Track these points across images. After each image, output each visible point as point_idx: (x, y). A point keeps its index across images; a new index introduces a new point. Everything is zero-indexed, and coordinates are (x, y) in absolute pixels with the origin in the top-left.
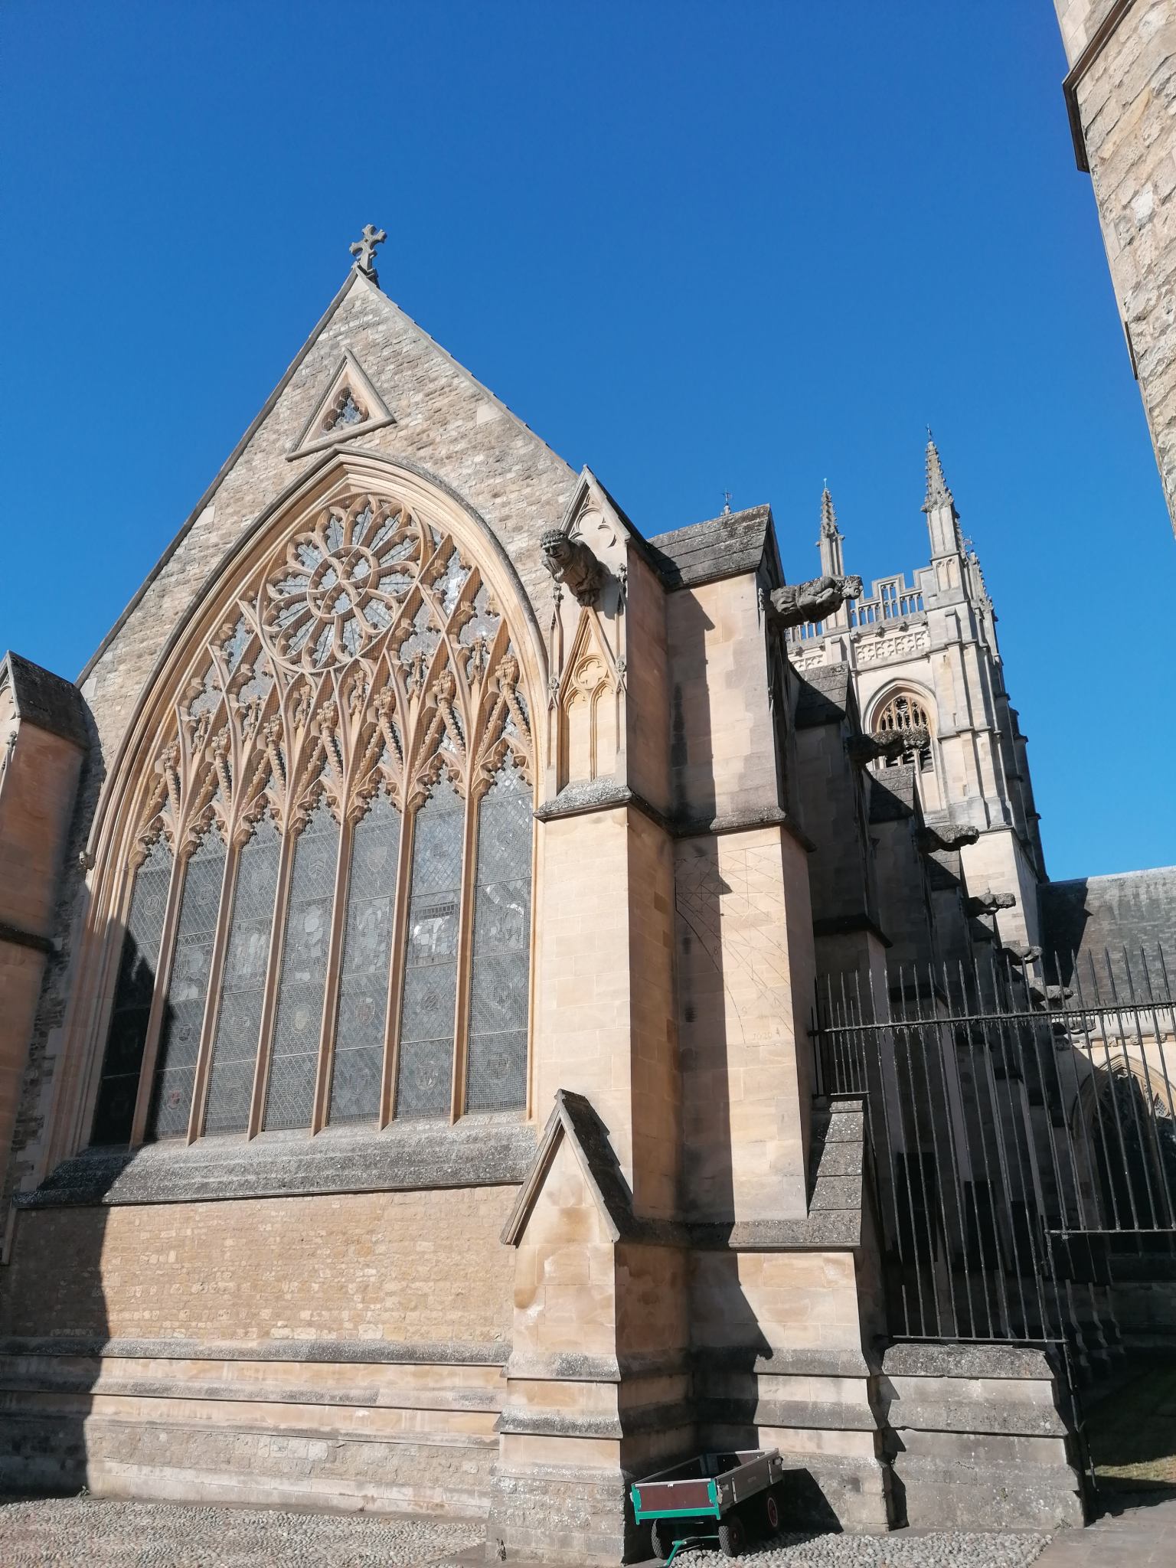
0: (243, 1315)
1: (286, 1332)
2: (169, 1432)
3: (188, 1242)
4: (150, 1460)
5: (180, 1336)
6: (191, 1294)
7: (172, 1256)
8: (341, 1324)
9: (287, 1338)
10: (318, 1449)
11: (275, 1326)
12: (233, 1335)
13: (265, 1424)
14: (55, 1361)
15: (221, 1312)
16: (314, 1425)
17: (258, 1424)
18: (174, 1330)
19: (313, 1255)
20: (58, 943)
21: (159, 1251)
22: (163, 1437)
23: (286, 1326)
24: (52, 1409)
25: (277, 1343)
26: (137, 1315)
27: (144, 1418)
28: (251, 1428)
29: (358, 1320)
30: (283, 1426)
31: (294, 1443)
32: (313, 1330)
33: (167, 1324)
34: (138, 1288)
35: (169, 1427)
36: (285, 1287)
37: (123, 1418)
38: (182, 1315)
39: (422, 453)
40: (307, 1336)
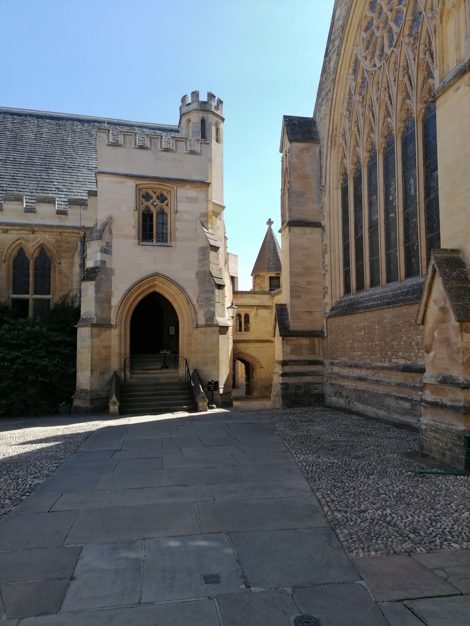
0: (383, 354)
1: (395, 361)
2: (368, 394)
3: (366, 327)
4: (364, 403)
6: (369, 346)
7: (363, 333)
8: (412, 358)
9: (396, 363)
10: (407, 405)
11: (392, 358)
12: (381, 361)
13: (392, 394)
14: (341, 368)
15: (378, 353)
16: (406, 396)
17: (390, 394)
18: (367, 358)
19: (400, 331)
20: (322, 223)
21: (360, 331)
22: (367, 395)
23: (396, 358)
24: (342, 383)
25: (393, 364)
26: (357, 353)
27: (362, 389)
28: (388, 395)
29: (417, 356)
30: (397, 395)
31: (401, 402)
32: (403, 360)
33: (365, 356)
34: (356, 344)
35: (368, 392)
36: (394, 343)
37: (357, 388)
38: (368, 354)
40: (402, 362)
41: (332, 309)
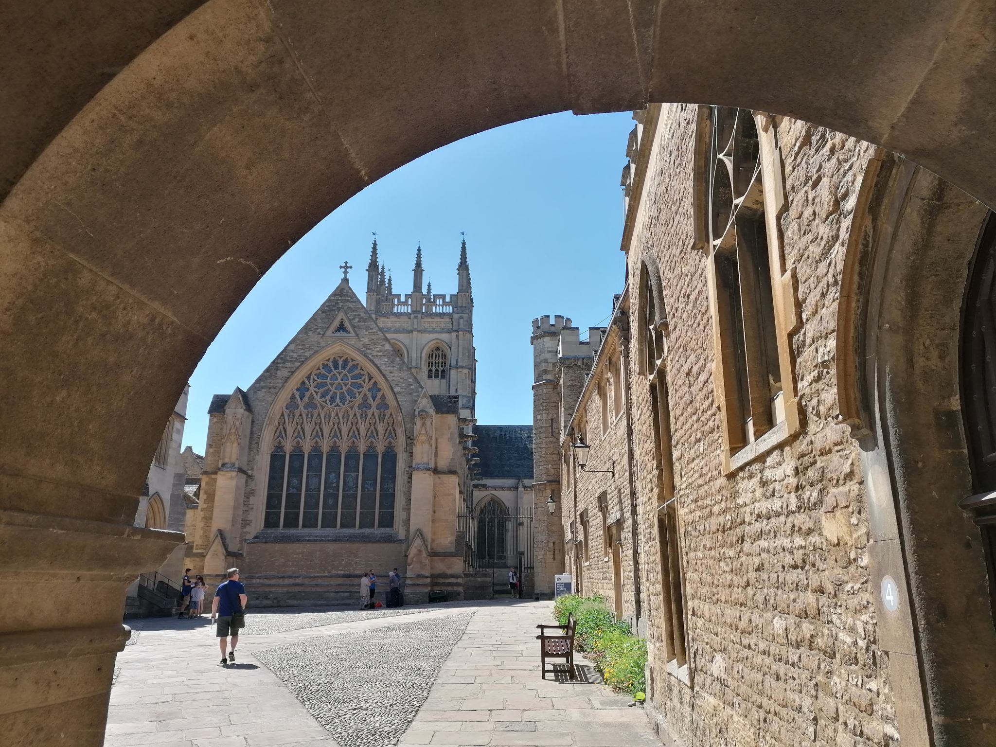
0: (323, 569)
1: (335, 572)
3: (304, 553)
5: (305, 573)
6: (307, 564)
7: (300, 556)
8: (350, 570)
11: (332, 571)
12: (320, 573)
13: (332, 590)
14: (265, 580)
15: (316, 568)
16: (345, 590)
18: (302, 572)
19: (342, 556)
20: (250, 473)
21: (297, 555)
22: (303, 594)
25: (333, 574)
26: (291, 569)
27: (296, 591)
28: (328, 591)
30: (337, 591)
31: (340, 594)
34: (290, 563)
35: (305, 592)
36: (334, 563)
37: (290, 591)
38: (305, 569)
39: (368, 351)
41: (255, 537)
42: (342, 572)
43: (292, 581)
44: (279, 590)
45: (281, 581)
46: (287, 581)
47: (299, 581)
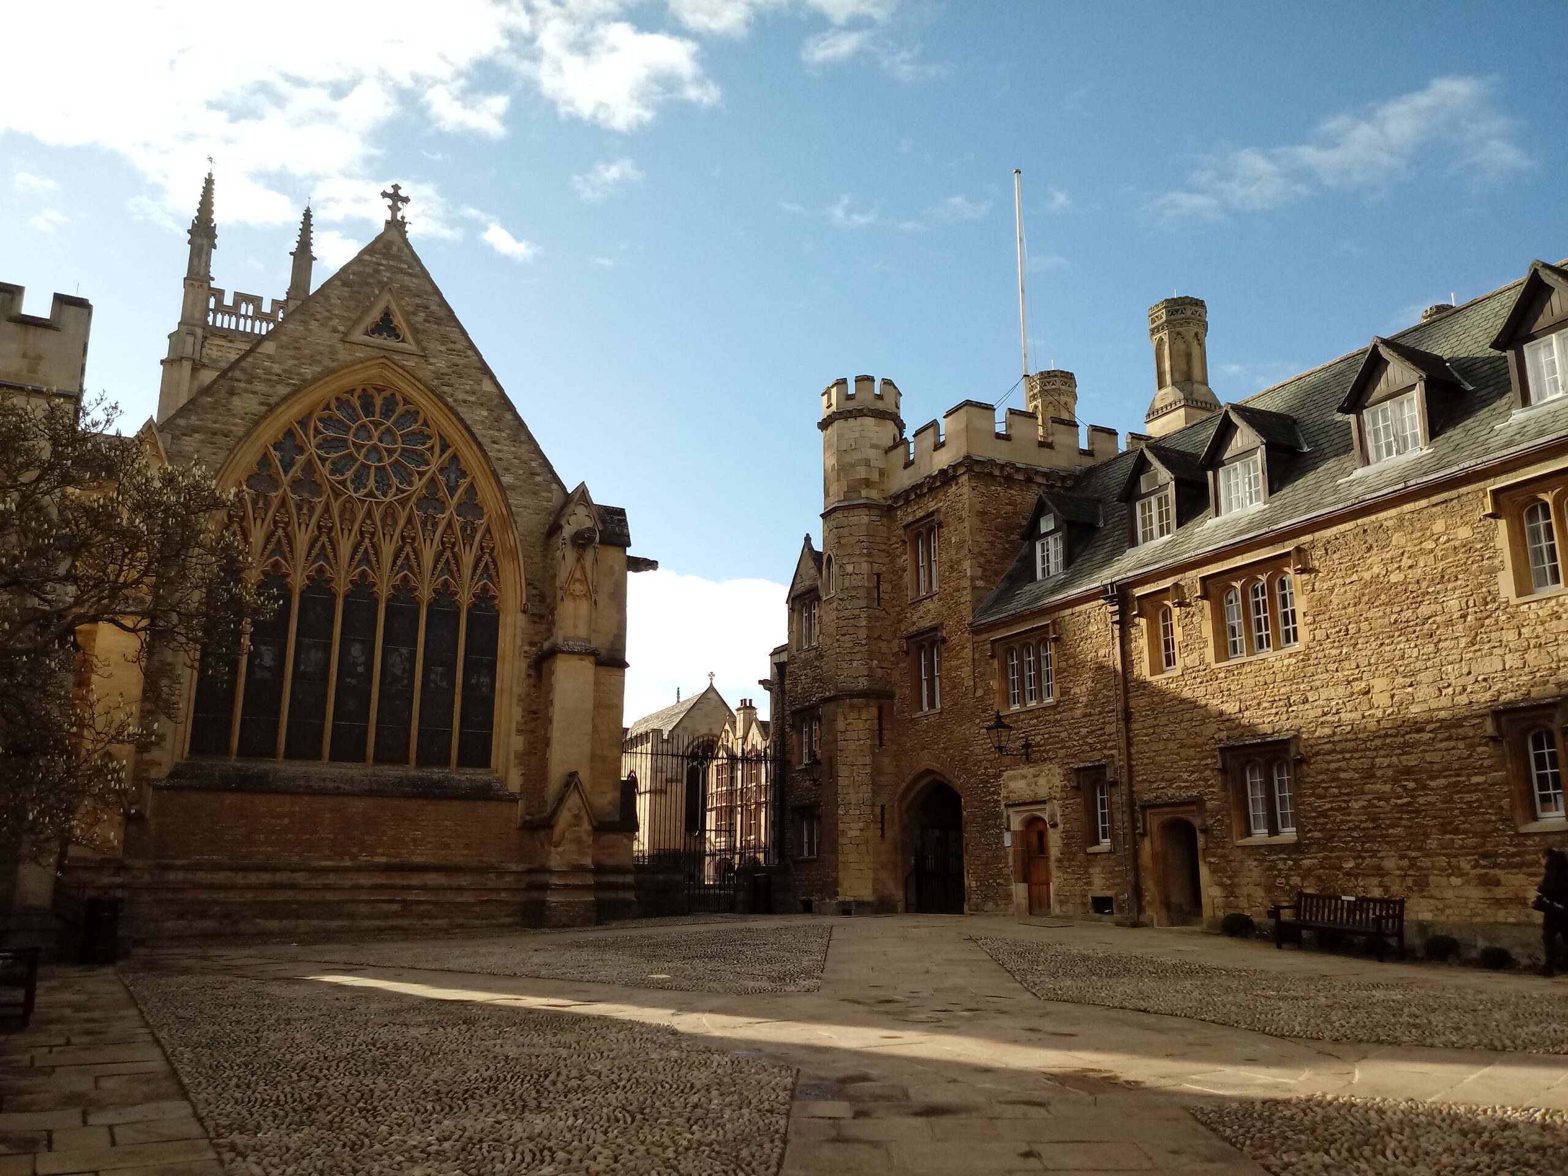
0: (339, 850)
2: (298, 904)
3: (297, 814)
5: (296, 860)
6: (302, 840)
8: (402, 855)
9: (369, 861)
11: (361, 856)
12: (334, 860)
13: (361, 898)
15: (324, 849)
16: (391, 898)
17: (357, 898)
18: (291, 856)
19: (383, 824)
21: (276, 818)
23: (368, 856)
25: (363, 863)
28: (353, 900)
29: (411, 853)
30: (373, 899)
31: (382, 905)
33: (286, 854)
38: (297, 850)
41: (172, 775)
42: (384, 860)
43: (266, 877)
44: (235, 897)
45: (239, 878)
46: (253, 878)
47: (282, 877)
